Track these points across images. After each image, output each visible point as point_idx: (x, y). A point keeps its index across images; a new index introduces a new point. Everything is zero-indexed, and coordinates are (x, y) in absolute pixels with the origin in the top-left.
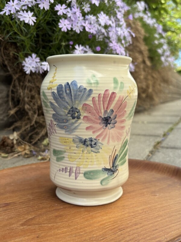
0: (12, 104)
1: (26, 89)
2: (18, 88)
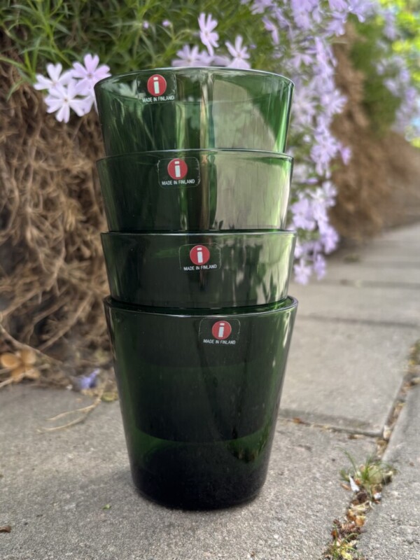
1: (31, 179)
2: (5, 175)
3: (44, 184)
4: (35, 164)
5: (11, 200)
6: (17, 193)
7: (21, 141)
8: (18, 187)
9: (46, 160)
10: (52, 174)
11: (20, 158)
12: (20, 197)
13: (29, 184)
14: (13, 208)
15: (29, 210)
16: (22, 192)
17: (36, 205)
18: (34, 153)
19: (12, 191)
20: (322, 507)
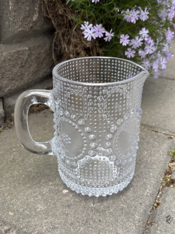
0: (54, 58)
2: (62, 42)
4: (73, 40)
8: (67, 47)
9: (76, 38)
10: (78, 43)
12: (68, 50)
13: (71, 47)
19: (65, 48)
20: (162, 164)
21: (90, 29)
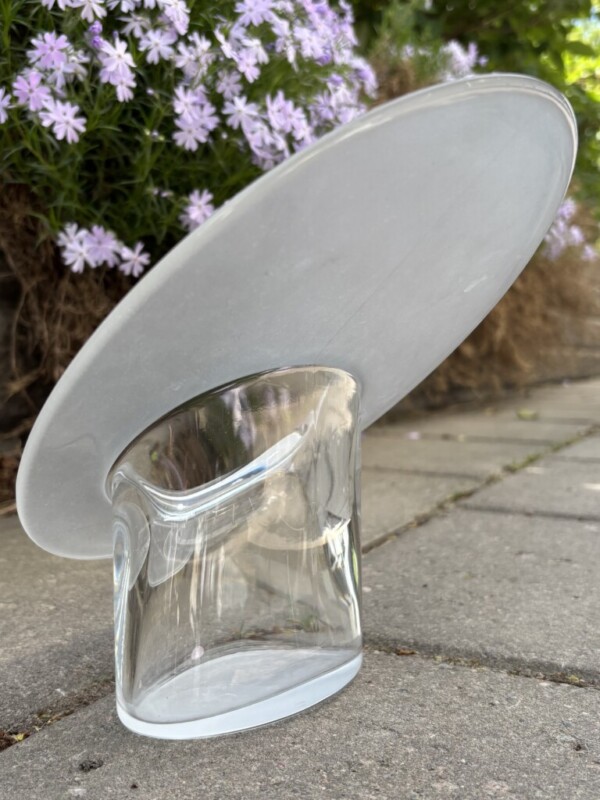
0: (17, 364)
1: (59, 322)
2: (37, 317)
3: (72, 327)
4: (63, 307)
5: (42, 341)
6: (46, 334)
7: (53, 285)
8: (48, 329)
9: (75, 303)
10: (80, 317)
11: (51, 302)
12: (50, 338)
13: (58, 327)
14: (45, 349)
15: (58, 351)
16: (51, 333)
17: (63, 346)
18: (63, 296)
19: (42, 333)
21: (81, 243)
